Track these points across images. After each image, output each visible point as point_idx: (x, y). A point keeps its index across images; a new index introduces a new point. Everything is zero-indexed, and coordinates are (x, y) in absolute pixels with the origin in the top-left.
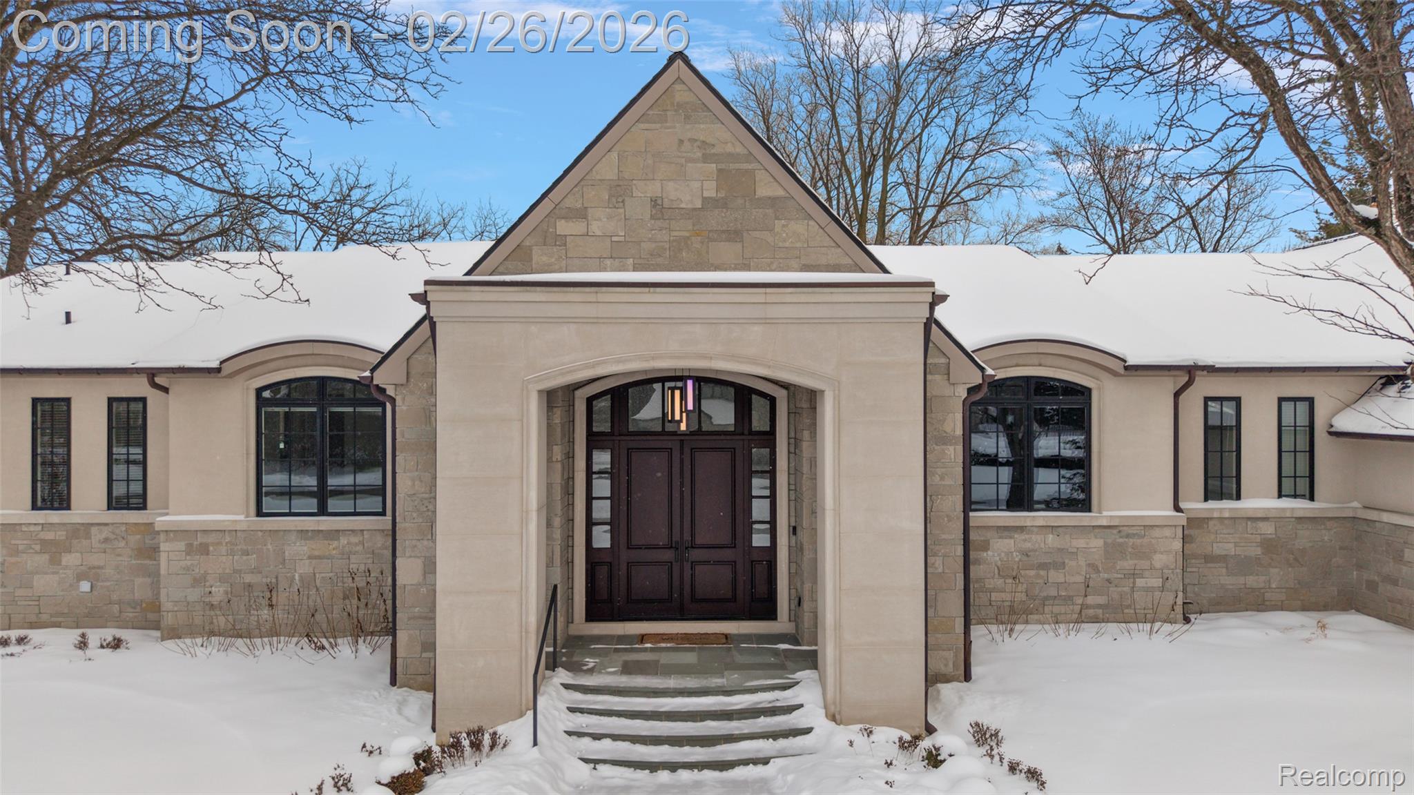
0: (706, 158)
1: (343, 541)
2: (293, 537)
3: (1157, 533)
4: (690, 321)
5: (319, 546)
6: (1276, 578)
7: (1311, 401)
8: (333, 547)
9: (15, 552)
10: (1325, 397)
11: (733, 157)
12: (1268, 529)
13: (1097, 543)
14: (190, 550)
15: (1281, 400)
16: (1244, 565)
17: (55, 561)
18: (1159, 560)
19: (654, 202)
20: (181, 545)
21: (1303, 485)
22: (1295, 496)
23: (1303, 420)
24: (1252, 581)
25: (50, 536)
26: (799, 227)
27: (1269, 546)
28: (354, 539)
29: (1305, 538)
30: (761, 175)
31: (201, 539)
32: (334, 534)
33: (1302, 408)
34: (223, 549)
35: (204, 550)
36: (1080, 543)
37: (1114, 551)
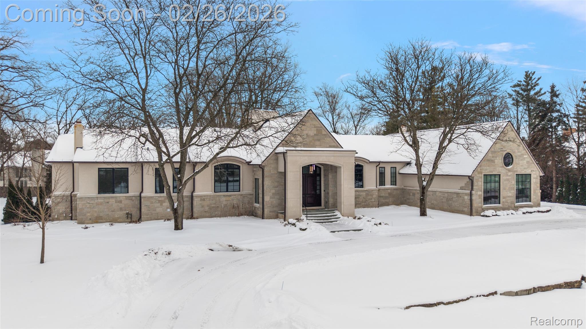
0: (315, 127)
1: (232, 197)
2: (222, 196)
3: (374, 191)
4: (324, 156)
5: (228, 198)
6: (391, 200)
7: (396, 168)
8: (230, 198)
9: (152, 203)
10: (398, 167)
11: (318, 127)
12: (389, 191)
13: (364, 193)
14: (201, 200)
15: (391, 167)
16: (386, 198)
17: (161, 205)
18: (374, 196)
19: (307, 134)
20: (199, 199)
21: (394, 183)
22: (393, 185)
23: (394, 171)
24: (387, 200)
25: (160, 199)
26: (329, 139)
27: (390, 194)
28: (235, 197)
29: (395, 192)
30: (323, 130)
31: (203, 197)
32: (230, 196)
33: (394, 169)
34: (208, 199)
35: (204, 200)
36: (362, 194)
37: (367, 195)
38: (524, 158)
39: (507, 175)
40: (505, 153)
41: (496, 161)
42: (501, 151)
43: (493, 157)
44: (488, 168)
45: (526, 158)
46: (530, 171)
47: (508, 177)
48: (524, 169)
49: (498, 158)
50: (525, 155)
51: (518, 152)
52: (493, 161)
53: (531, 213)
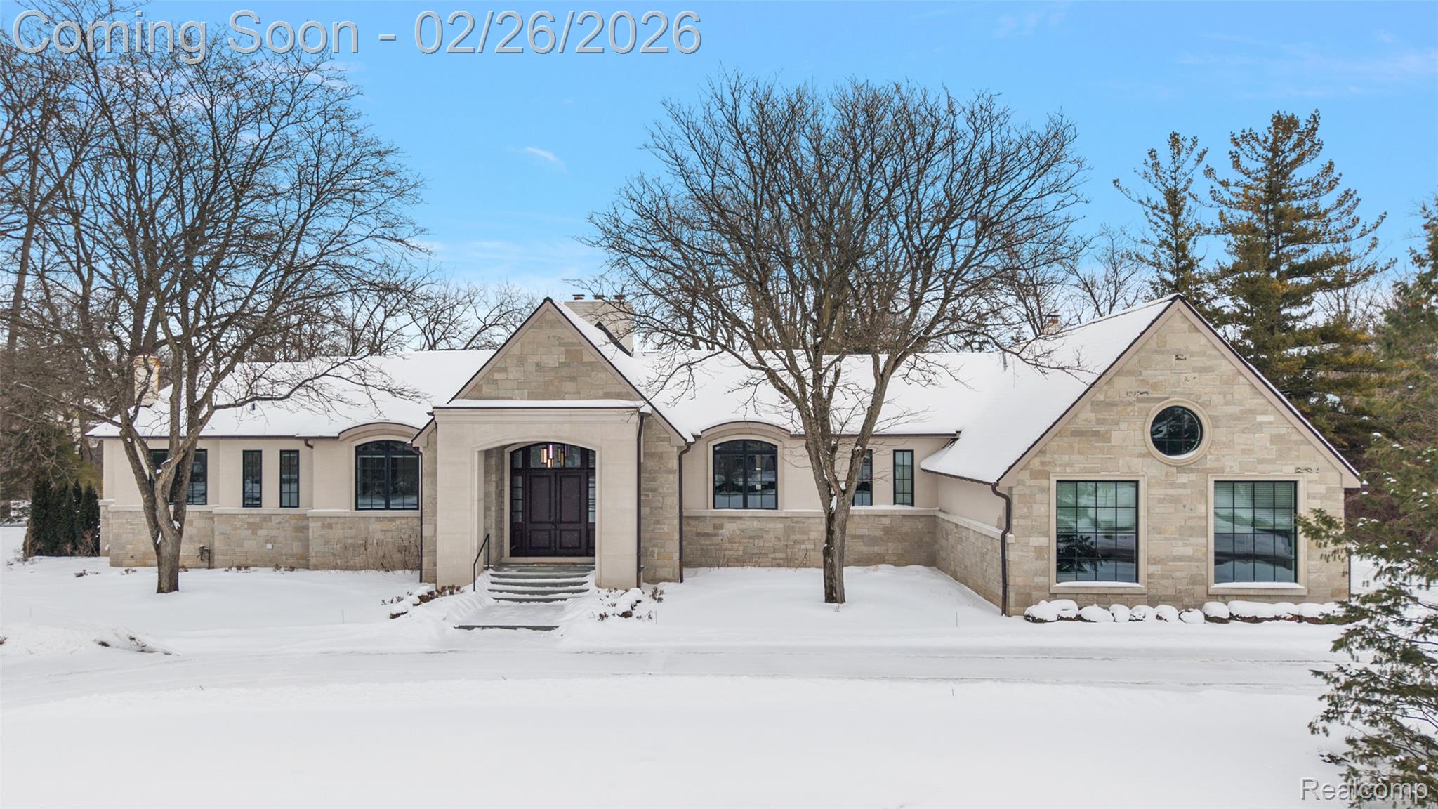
0: (560, 345)
1: (398, 522)
2: (373, 520)
5: (386, 525)
6: (892, 547)
7: (912, 451)
8: (392, 526)
9: (235, 528)
10: (918, 447)
11: (573, 344)
12: (886, 521)
14: (323, 527)
15: (895, 451)
16: (873, 541)
17: (254, 533)
19: (537, 364)
20: (319, 524)
21: (908, 498)
22: (903, 504)
23: (908, 462)
24: (877, 549)
25: (251, 520)
26: (602, 375)
27: (887, 530)
28: (404, 521)
29: (907, 526)
31: (329, 521)
32: (393, 519)
33: (908, 456)
34: (339, 526)
35: (330, 526)
36: (771, 525)
37: (788, 530)
38: (1261, 424)
39: (1172, 485)
40: (1156, 409)
41: (1116, 437)
42: (1139, 400)
43: (1099, 421)
44: (1077, 457)
45: (1270, 423)
46: (1291, 469)
47: (1171, 492)
48: (1260, 461)
49: (1123, 426)
50: (1264, 413)
51: (1227, 404)
52: (1104, 437)
53: (1255, 620)
